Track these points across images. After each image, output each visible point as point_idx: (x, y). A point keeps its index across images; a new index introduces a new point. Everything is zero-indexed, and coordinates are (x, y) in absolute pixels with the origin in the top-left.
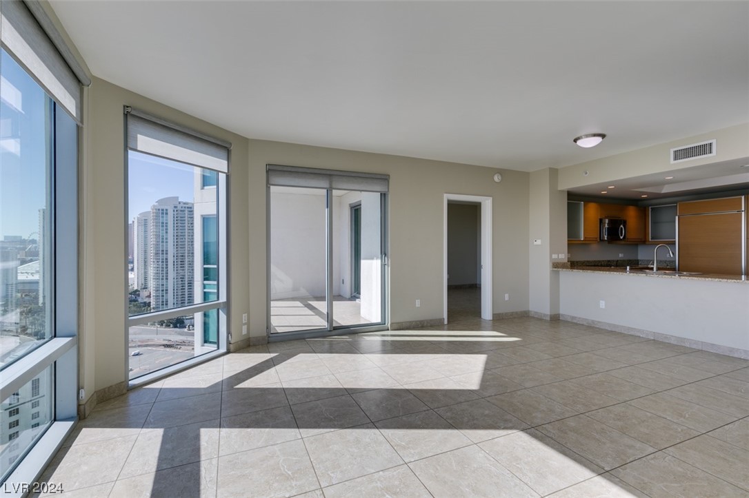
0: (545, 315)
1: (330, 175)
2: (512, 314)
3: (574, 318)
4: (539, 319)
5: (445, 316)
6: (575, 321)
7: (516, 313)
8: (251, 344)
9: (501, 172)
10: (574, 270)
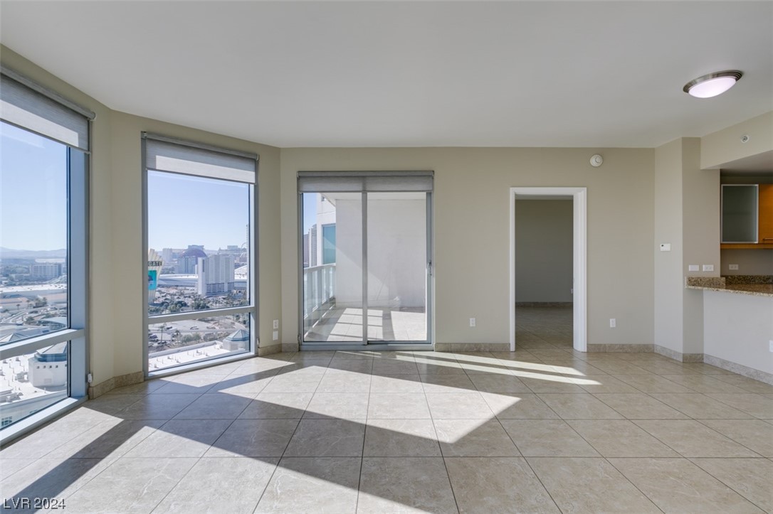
0: (675, 352)
1: (364, 177)
2: (622, 347)
3: (725, 362)
4: (667, 359)
5: (512, 340)
6: (728, 368)
7: (630, 346)
8: (283, 350)
9: (602, 153)
10: (720, 290)
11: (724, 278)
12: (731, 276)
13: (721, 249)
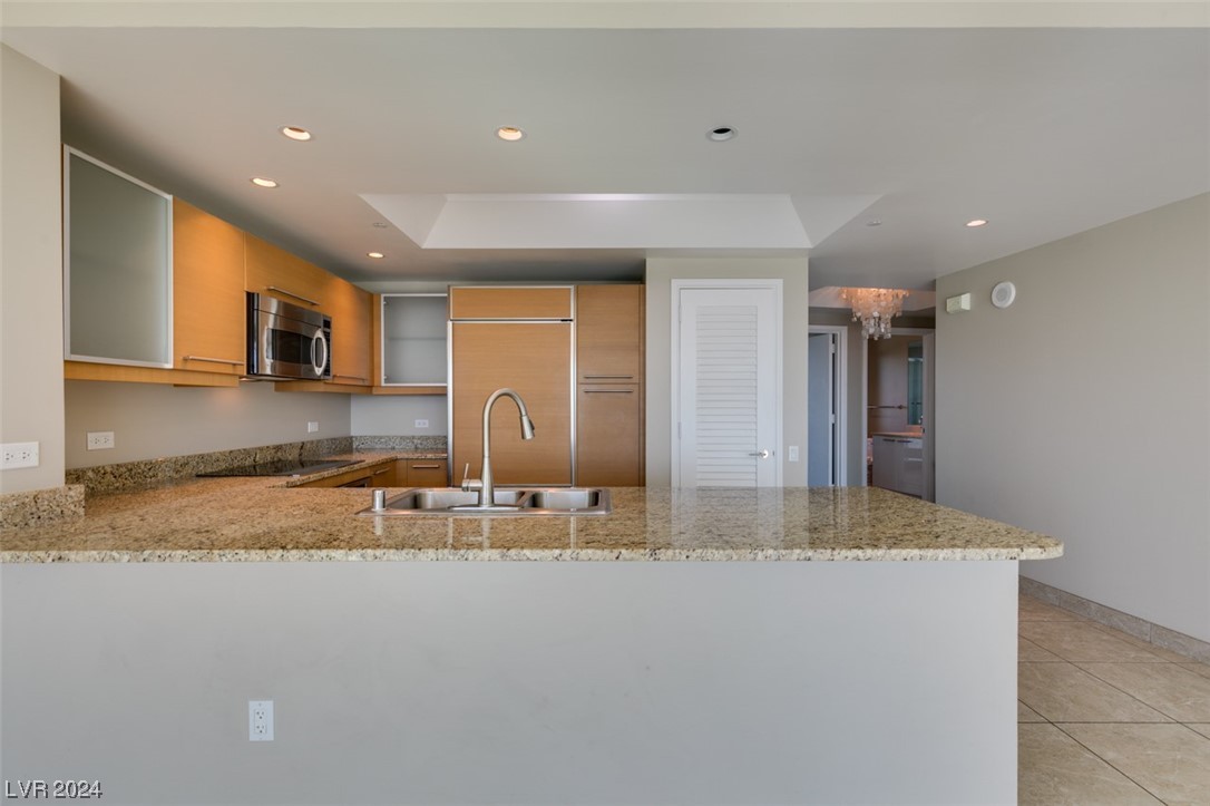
10: (72, 555)
11: (78, 490)
12: (96, 471)
13: (66, 380)
